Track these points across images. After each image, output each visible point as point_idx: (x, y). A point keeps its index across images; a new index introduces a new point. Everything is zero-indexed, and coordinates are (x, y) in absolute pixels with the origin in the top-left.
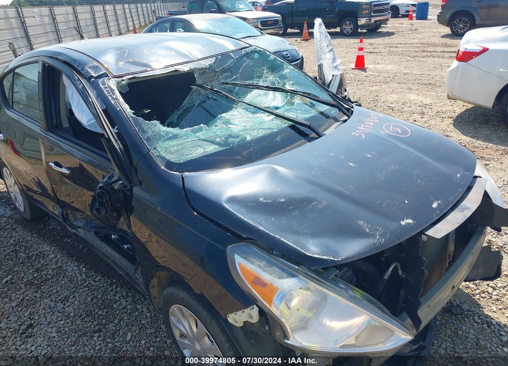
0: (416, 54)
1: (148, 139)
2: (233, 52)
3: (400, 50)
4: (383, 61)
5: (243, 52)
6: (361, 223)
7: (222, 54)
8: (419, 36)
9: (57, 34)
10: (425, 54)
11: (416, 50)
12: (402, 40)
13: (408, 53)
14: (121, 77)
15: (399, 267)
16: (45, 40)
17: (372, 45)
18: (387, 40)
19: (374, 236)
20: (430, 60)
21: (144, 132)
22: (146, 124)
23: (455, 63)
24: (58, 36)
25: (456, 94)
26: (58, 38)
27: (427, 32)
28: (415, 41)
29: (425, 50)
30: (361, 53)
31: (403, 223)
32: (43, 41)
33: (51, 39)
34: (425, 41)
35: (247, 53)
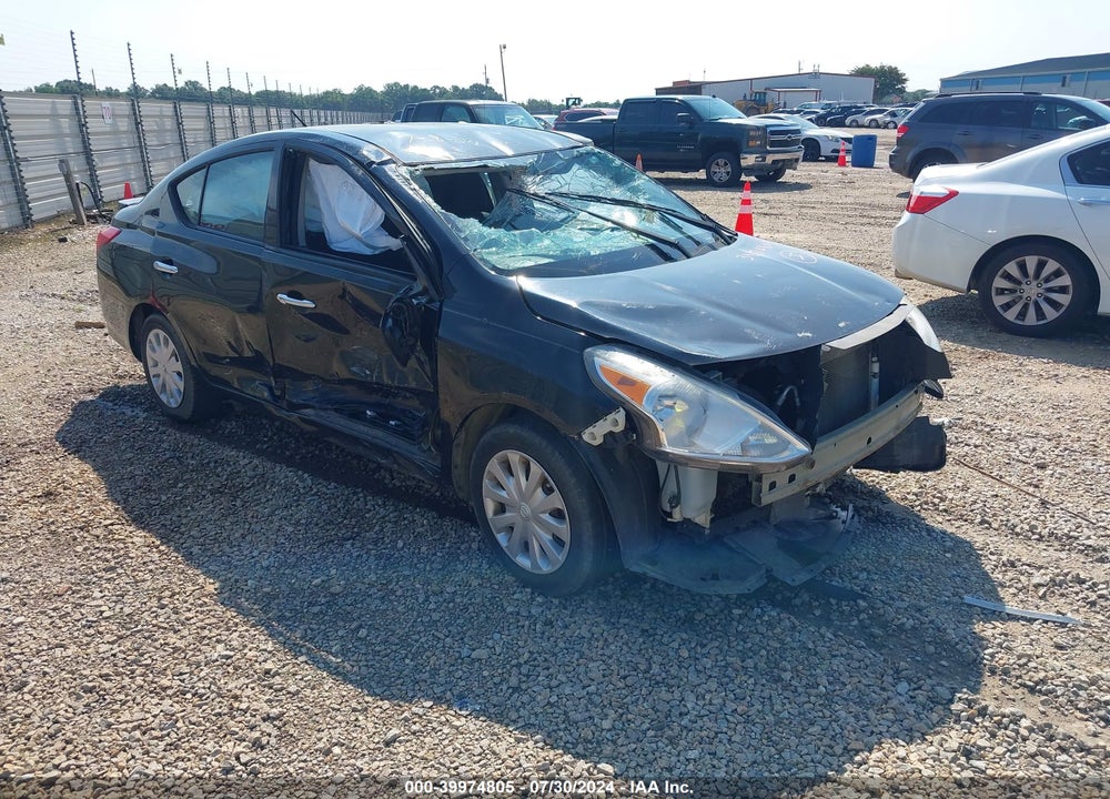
0: (848, 220)
1: (466, 239)
2: (560, 150)
3: (820, 212)
4: (788, 229)
5: (575, 152)
6: (748, 331)
7: (546, 152)
8: (857, 193)
9: (142, 152)
10: (865, 220)
11: (849, 213)
12: (824, 197)
13: (834, 218)
14: (415, 166)
15: (796, 392)
16: (117, 163)
17: (766, 201)
18: (796, 196)
19: (763, 342)
20: (873, 230)
21: (460, 230)
22: (462, 222)
23: (906, 216)
24: (143, 157)
25: (911, 268)
26: (143, 161)
27: (871, 187)
28: (849, 200)
29: (868, 214)
30: (747, 210)
31: (800, 335)
32: (112, 164)
33: (129, 161)
34: (868, 201)
35: (581, 154)
